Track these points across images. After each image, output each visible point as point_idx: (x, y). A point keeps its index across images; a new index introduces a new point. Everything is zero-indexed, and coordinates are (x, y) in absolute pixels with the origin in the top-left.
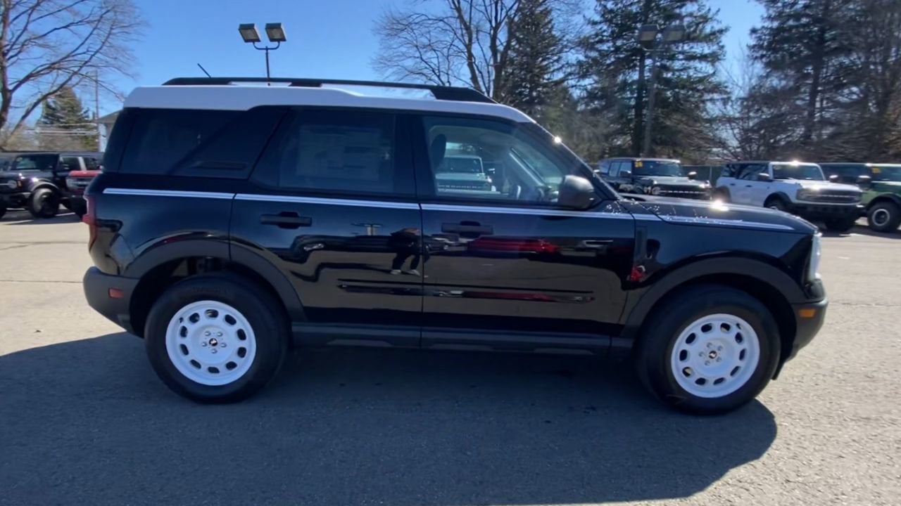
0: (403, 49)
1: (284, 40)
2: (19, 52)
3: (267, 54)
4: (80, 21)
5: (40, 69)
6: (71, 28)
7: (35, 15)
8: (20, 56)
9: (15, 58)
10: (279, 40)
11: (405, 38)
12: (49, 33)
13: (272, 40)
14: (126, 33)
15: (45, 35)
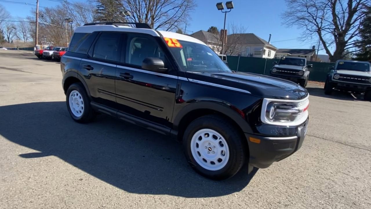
0: (299, 8)
1: (233, 8)
2: (159, 18)
3: (226, 14)
4: (177, 7)
5: (162, 23)
6: (175, 9)
7: (163, 6)
8: (160, 19)
9: (158, 20)
10: (231, 8)
11: (301, 3)
12: (168, 11)
13: (228, 8)
14: (190, 9)
15: (167, 12)
